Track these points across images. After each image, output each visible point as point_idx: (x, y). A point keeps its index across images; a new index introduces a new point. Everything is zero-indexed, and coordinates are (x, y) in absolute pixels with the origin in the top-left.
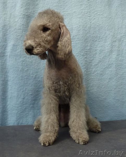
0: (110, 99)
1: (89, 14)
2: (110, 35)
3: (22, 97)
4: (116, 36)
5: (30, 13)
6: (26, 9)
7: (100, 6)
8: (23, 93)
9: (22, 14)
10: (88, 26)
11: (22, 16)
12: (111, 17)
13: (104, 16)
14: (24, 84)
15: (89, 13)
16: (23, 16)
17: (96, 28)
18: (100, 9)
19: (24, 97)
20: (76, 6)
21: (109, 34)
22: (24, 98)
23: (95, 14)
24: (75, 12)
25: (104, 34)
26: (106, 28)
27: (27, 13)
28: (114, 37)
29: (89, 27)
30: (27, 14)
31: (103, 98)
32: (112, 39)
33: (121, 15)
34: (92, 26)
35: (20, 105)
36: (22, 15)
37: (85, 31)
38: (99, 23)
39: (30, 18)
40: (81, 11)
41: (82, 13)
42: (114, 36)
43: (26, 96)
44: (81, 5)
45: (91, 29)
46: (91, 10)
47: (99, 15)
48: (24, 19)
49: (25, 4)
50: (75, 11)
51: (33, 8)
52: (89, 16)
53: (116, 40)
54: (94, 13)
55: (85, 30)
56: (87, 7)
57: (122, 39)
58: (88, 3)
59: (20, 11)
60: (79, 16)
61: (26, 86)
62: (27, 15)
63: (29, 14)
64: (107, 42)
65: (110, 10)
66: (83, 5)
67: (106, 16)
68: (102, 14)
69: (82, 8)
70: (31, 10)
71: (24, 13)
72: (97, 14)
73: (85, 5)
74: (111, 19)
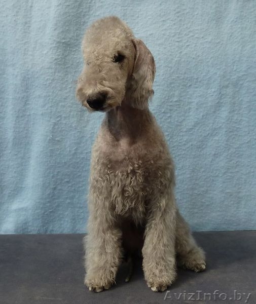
0: (215, 193)
1: (179, 38)
2: (218, 76)
3: (52, 187)
4: (228, 77)
5: (70, 38)
6: (63, 32)
7: (201, 23)
8: (53, 180)
9: (54, 40)
10: (176, 59)
11: (54, 45)
12: (219, 43)
13: (206, 40)
14: (55, 163)
15: (179, 35)
16: (58, 45)
17: (190, 62)
18: (199, 27)
19: (55, 186)
20: (155, 23)
21: (216, 73)
22: (55, 189)
23: (189, 36)
24: (152, 34)
25: (205, 74)
26: (209, 62)
27: (64, 39)
28: (225, 79)
29: (176, 61)
30: (63, 41)
31: (203, 189)
32: (220, 82)
33: (240, 38)
34: (183, 60)
35: (48, 200)
36: (55, 43)
37: (169, 69)
38: (196, 54)
39: (70, 48)
41: (165, 37)
42: (224, 77)
43: (58, 184)
44: (164, 21)
45: (182, 65)
46: (181, 30)
47: (197, 38)
48: (59, 50)
49: (62, 22)
50: (151, 32)
51: (77, 30)
52: (177, 40)
53: (229, 84)
55: (169, 67)
56: (174, 24)
57: (241, 83)
58: (178, 17)
59: (52, 36)
60: (159, 42)
61: (59, 167)
62: (64, 43)
63: (69, 41)
64: (211, 89)
65: (219, 29)
66: (168, 21)
67: (209, 40)
68: (203, 37)
69: (164, 28)
70: (72, 34)
71: (59, 40)
72: (193, 36)
73: (172, 20)
74: (220, 46)
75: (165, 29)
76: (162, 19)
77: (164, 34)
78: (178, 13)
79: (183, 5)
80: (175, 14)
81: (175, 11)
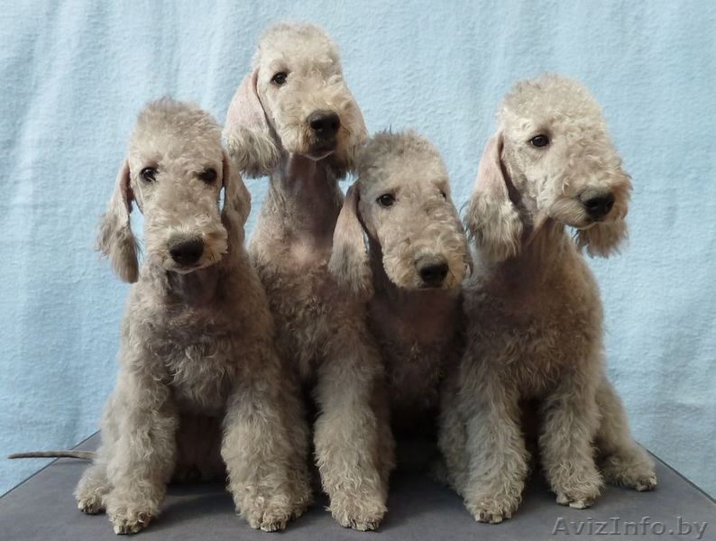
1: (411, 116)
7: (446, 90)
12: (476, 121)
13: (456, 118)
15: (412, 110)
18: (445, 97)
20: (373, 93)
23: (428, 112)
24: (368, 111)
26: (459, 152)
38: (439, 141)
40: (386, 108)
44: (386, 89)
46: (415, 104)
47: (441, 114)
52: (411, 119)
54: (426, 110)
56: (404, 94)
58: (410, 82)
64: (465, 194)
65: (476, 99)
66: (394, 90)
67: (461, 117)
68: (450, 113)
69: (388, 100)
72: (434, 112)
73: (400, 88)
74: (477, 126)
75: (390, 103)
76: (384, 87)
77: (388, 111)
78: (409, 75)
79: (418, 63)
80: (405, 78)
81: (404, 73)
